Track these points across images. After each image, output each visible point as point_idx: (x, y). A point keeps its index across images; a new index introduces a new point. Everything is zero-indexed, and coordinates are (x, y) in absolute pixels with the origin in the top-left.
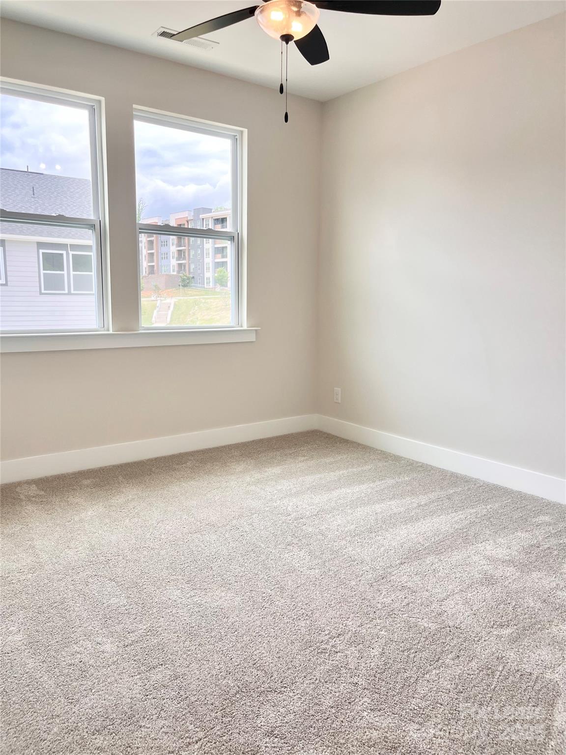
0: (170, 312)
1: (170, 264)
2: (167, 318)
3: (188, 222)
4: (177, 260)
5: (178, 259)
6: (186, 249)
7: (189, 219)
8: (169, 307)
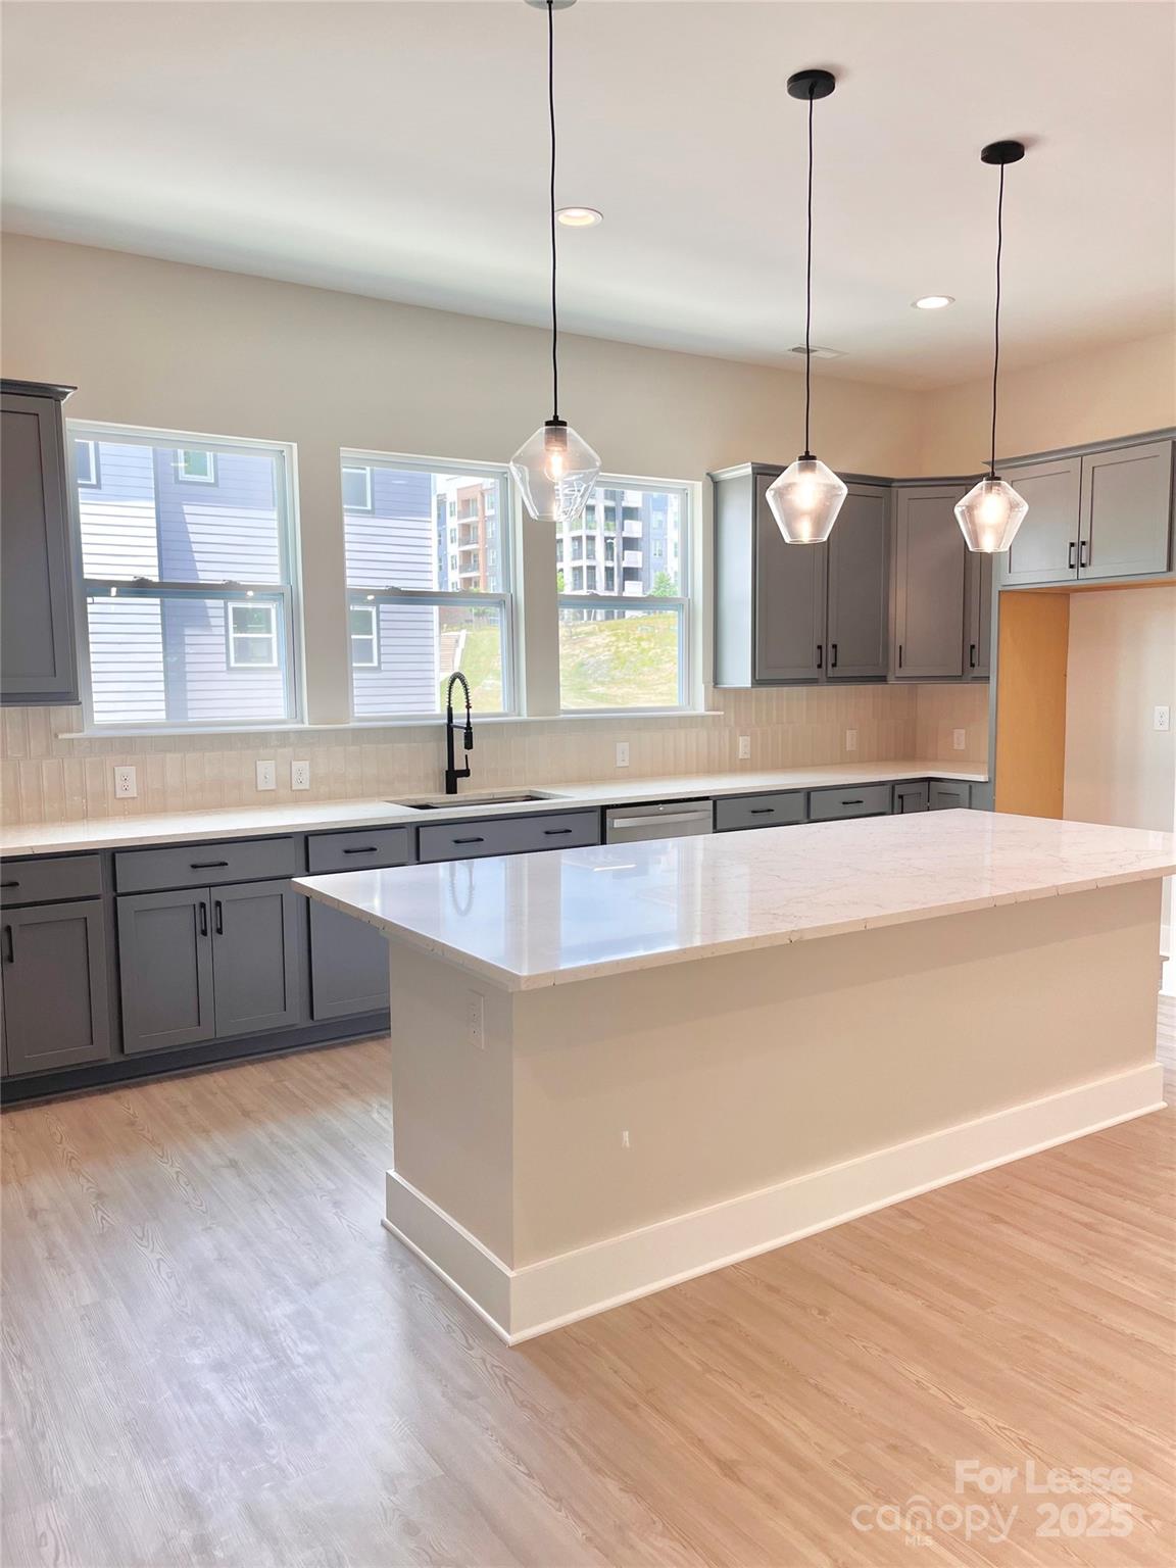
0: (459, 651)
1: (447, 581)
2: (453, 661)
3: (482, 495)
4: (461, 572)
5: (463, 569)
6: (479, 550)
7: (484, 488)
8: (457, 641)
